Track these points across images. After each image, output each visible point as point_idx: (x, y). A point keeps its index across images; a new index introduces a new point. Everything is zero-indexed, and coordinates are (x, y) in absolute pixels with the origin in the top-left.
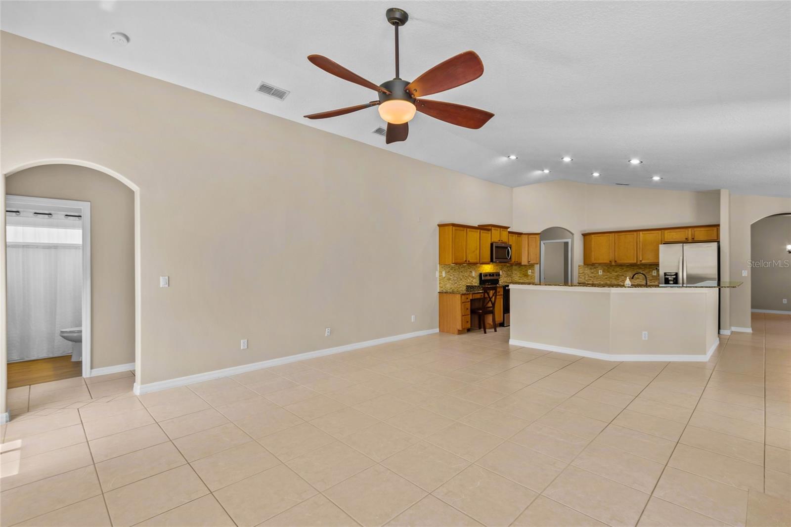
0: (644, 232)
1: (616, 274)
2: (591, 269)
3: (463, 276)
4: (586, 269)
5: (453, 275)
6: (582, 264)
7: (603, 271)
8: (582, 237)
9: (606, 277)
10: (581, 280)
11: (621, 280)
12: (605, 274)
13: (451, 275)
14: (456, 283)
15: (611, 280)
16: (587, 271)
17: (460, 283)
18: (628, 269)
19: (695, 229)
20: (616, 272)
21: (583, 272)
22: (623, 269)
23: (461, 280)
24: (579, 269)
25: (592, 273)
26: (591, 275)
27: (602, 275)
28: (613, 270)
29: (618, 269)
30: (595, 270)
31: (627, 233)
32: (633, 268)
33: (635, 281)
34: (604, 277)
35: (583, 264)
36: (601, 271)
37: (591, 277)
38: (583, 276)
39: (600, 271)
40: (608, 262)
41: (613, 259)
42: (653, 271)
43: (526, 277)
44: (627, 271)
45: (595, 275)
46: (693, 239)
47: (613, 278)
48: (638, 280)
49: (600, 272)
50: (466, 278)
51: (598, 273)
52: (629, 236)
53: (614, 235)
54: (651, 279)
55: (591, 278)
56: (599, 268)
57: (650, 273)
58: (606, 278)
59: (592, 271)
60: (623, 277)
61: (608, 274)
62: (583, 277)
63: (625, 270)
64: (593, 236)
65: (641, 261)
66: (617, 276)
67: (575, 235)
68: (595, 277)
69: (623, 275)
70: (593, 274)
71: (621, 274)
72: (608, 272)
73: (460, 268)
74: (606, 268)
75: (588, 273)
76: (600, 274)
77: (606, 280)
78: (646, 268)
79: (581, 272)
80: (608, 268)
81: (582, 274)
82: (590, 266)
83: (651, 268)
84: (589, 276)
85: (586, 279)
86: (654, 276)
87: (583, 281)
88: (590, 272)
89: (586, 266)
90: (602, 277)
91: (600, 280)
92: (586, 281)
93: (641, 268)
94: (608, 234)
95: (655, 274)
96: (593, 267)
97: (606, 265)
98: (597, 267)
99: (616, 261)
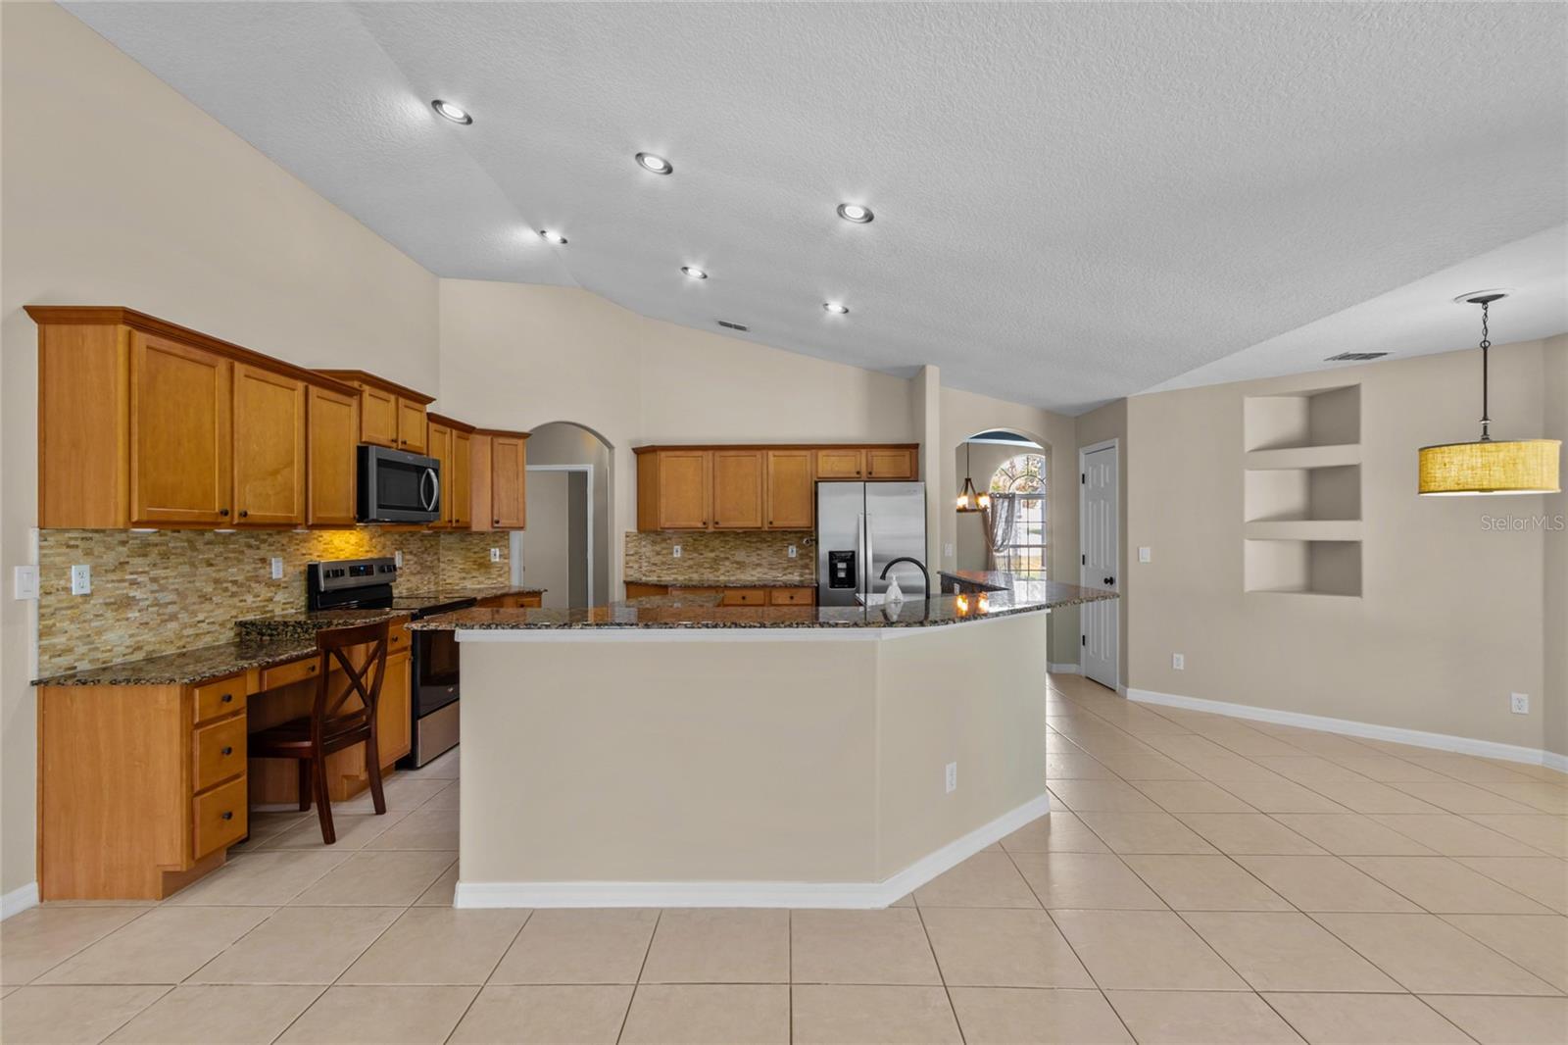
0: (777, 453)
1: (712, 555)
2: (654, 543)
3: (217, 581)
4: (644, 543)
5: (154, 580)
6: (633, 529)
7: (684, 549)
8: (633, 457)
9: (691, 562)
10: (631, 572)
11: (723, 570)
12: (686, 555)
13: (133, 583)
14: (173, 617)
15: (701, 571)
16: (647, 550)
17: (201, 617)
18: (738, 542)
19: (875, 452)
20: (712, 551)
21: (636, 553)
22: (727, 542)
23: (205, 598)
24: (627, 543)
25: (658, 554)
26: (653, 560)
27: (679, 559)
28: (706, 546)
30: (664, 545)
31: (743, 453)
32: (748, 539)
33: (754, 573)
34: (686, 564)
35: (636, 531)
36: (678, 548)
37: (655, 564)
38: (636, 562)
39: (676, 547)
40: (700, 525)
41: (711, 518)
42: (790, 547)
43: (482, 570)
44: (736, 548)
45: (664, 559)
46: (870, 473)
47: (706, 565)
48: (759, 570)
49: (678, 552)
50: (234, 589)
51: (672, 553)
52: (747, 460)
53: (714, 455)
54: (785, 566)
55: (654, 568)
56: (673, 541)
57: (784, 552)
58: (690, 567)
59: (658, 548)
60: (727, 563)
61: (695, 555)
62: (636, 566)
63: (732, 544)
64: (663, 454)
65: (771, 523)
66: (715, 560)
67: (616, 450)
68: (663, 563)
69: (727, 558)
70: (660, 557)
71: (722, 555)
72: (695, 550)
73: (200, 545)
74: (690, 540)
75: (648, 554)
76: (675, 556)
77: (690, 570)
78: (775, 539)
79: (631, 552)
80: (695, 540)
81: (632, 558)
82: (653, 535)
83: (785, 540)
84: (649, 562)
85: (644, 569)
86: (790, 560)
87: (635, 576)
88: (653, 551)
89: (643, 535)
90: (681, 563)
91: (675, 571)
92: (644, 575)
93: (764, 541)
94: (700, 453)
95: (794, 555)
96: (659, 538)
97: (694, 532)
98: (670, 539)
99: (717, 523)
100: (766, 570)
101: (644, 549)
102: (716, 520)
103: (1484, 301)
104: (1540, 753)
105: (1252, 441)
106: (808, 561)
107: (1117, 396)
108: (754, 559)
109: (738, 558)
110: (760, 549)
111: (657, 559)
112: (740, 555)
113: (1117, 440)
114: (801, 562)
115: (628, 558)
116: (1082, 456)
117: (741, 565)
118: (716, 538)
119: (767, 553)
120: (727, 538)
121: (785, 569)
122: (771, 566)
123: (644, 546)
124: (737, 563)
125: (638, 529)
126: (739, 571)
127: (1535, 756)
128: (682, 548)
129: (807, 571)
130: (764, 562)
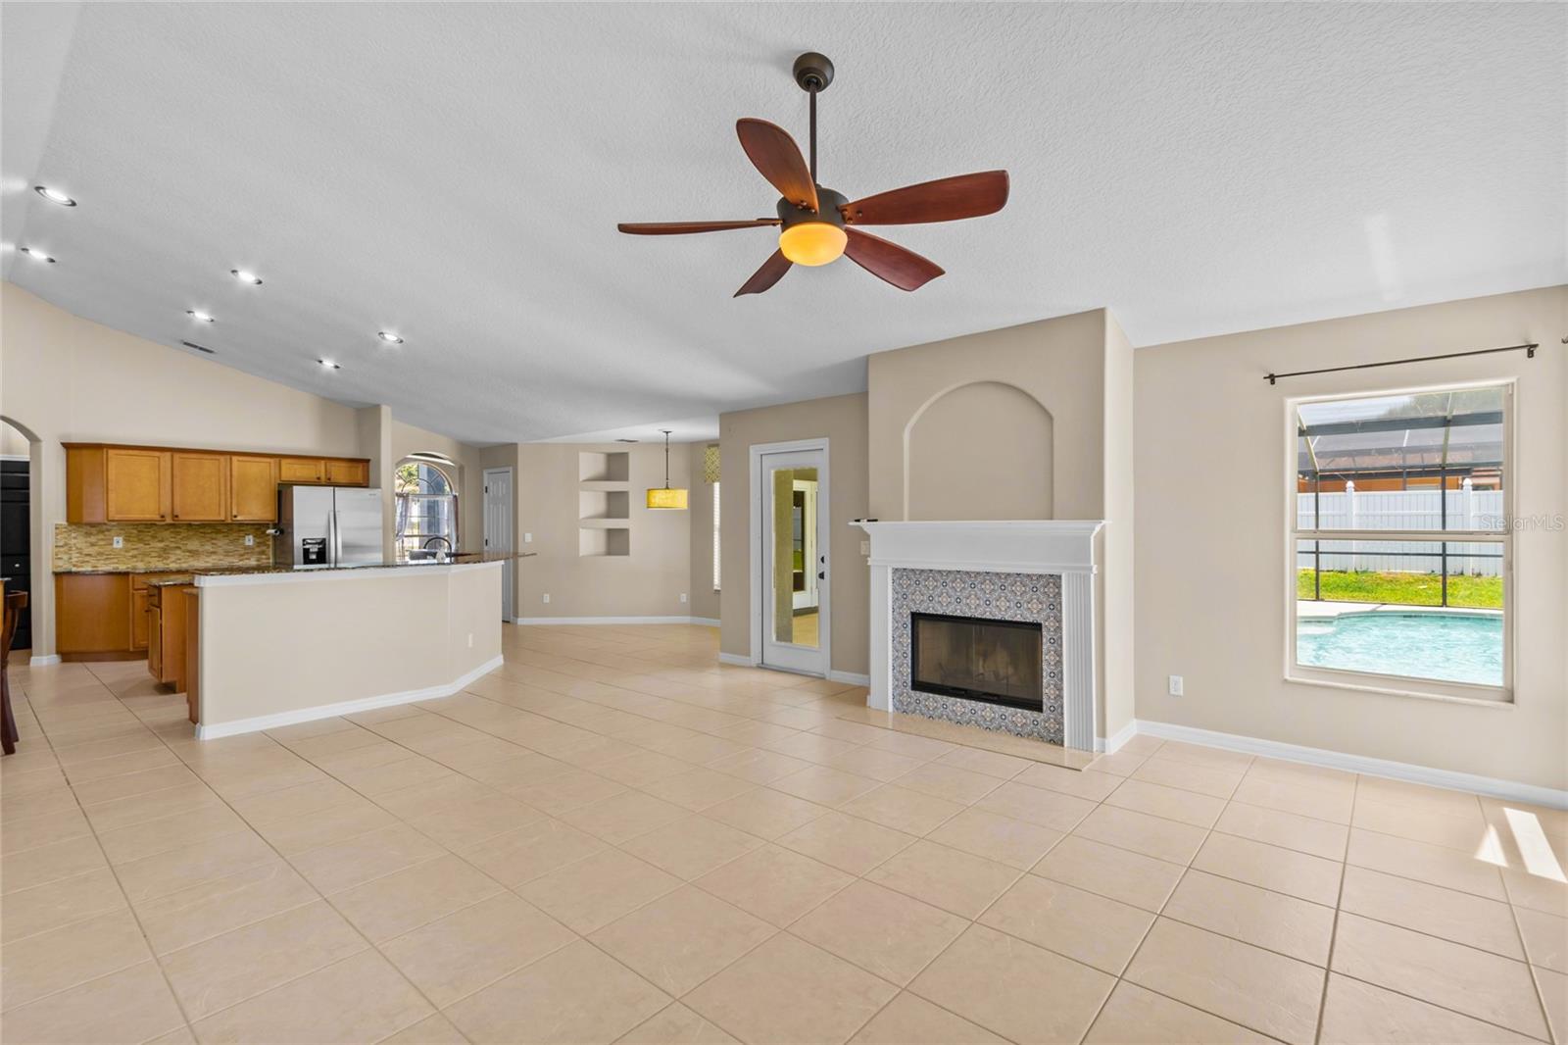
0: (241, 458)
1: (161, 545)
2: (88, 534)
4: (73, 535)
6: (63, 522)
7: (127, 540)
8: (62, 452)
9: (135, 552)
10: (60, 563)
11: (173, 558)
12: (129, 545)
15: (147, 559)
16: (78, 540)
18: (191, 533)
19: (334, 463)
20: (161, 541)
21: (66, 544)
22: (178, 533)
24: (57, 534)
25: (93, 545)
26: (86, 551)
27: (121, 549)
28: (154, 537)
29: (166, 534)
30: (101, 536)
31: (205, 457)
32: (201, 530)
33: (207, 560)
34: (130, 554)
35: (65, 523)
36: (121, 539)
37: (89, 555)
38: (66, 553)
39: (116, 538)
40: (158, 517)
41: (169, 511)
42: (247, 537)
44: (188, 538)
45: (101, 550)
46: (329, 479)
47: (153, 554)
48: (214, 557)
49: (119, 543)
51: (112, 544)
52: (208, 464)
53: (172, 456)
54: (242, 552)
55: (87, 559)
56: (112, 533)
57: (241, 541)
58: (134, 556)
59: (93, 539)
60: (178, 552)
61: (142, 545)
62: (65, 557)
63: (183, 535)
64: (111, 452)
65: (235, 517)
66: (165, 550)
67: (44, 445)
68: (100, 554)
69: (179, 548)
70: (96, 548)
71: (173, 545)
72: (141, 540)
74: (135, 531)
75: (78, 546)
76: (115, 546)
77: (135, 559)
78: (231, 530)
79: (61, 544)
80: (139, 531)
81: (62, 549)
82: (89, 528)
83: (240, 531)
84: (81, 553)
85: (74, 560)
86: (249, 547)
87: (64, 566)
88: (86, 542)
89: (74, 527)
90: (123, 553)
91: (115, 561)
92: (74, 566)
93: (219, 532)
94: (157, 454)
95: (251, 543)
96: (94, 530)
97: (138, 525)
98: (108, 530)
99: (177, 516)
100: (222, 557)
101: (73, 541)
102: (175, 514)
103: (667, 433)
104: (689, 618)
105: (583, 476)
106: (264, 548)
107: (510, 441)
108: (209, 547)
109: (190, 547)
110: (215, 539)
111: (92, 550)
112: (194, 545)
113: (511, 468)
114: (257, 550)
115: (57, 550)
116: (485, 475)
117: (194, 553)
118: (166, 530)
119: (222, 543)
120: (178, 530)
121: (242, 555)
122: (227, 553)
123: (75, 538)
124: (190, 551)
125: (67, 521)
126: (191, 559)
127: (687, 619)
128: (125, 540)
129: (264, 557)
130: (220, 550)
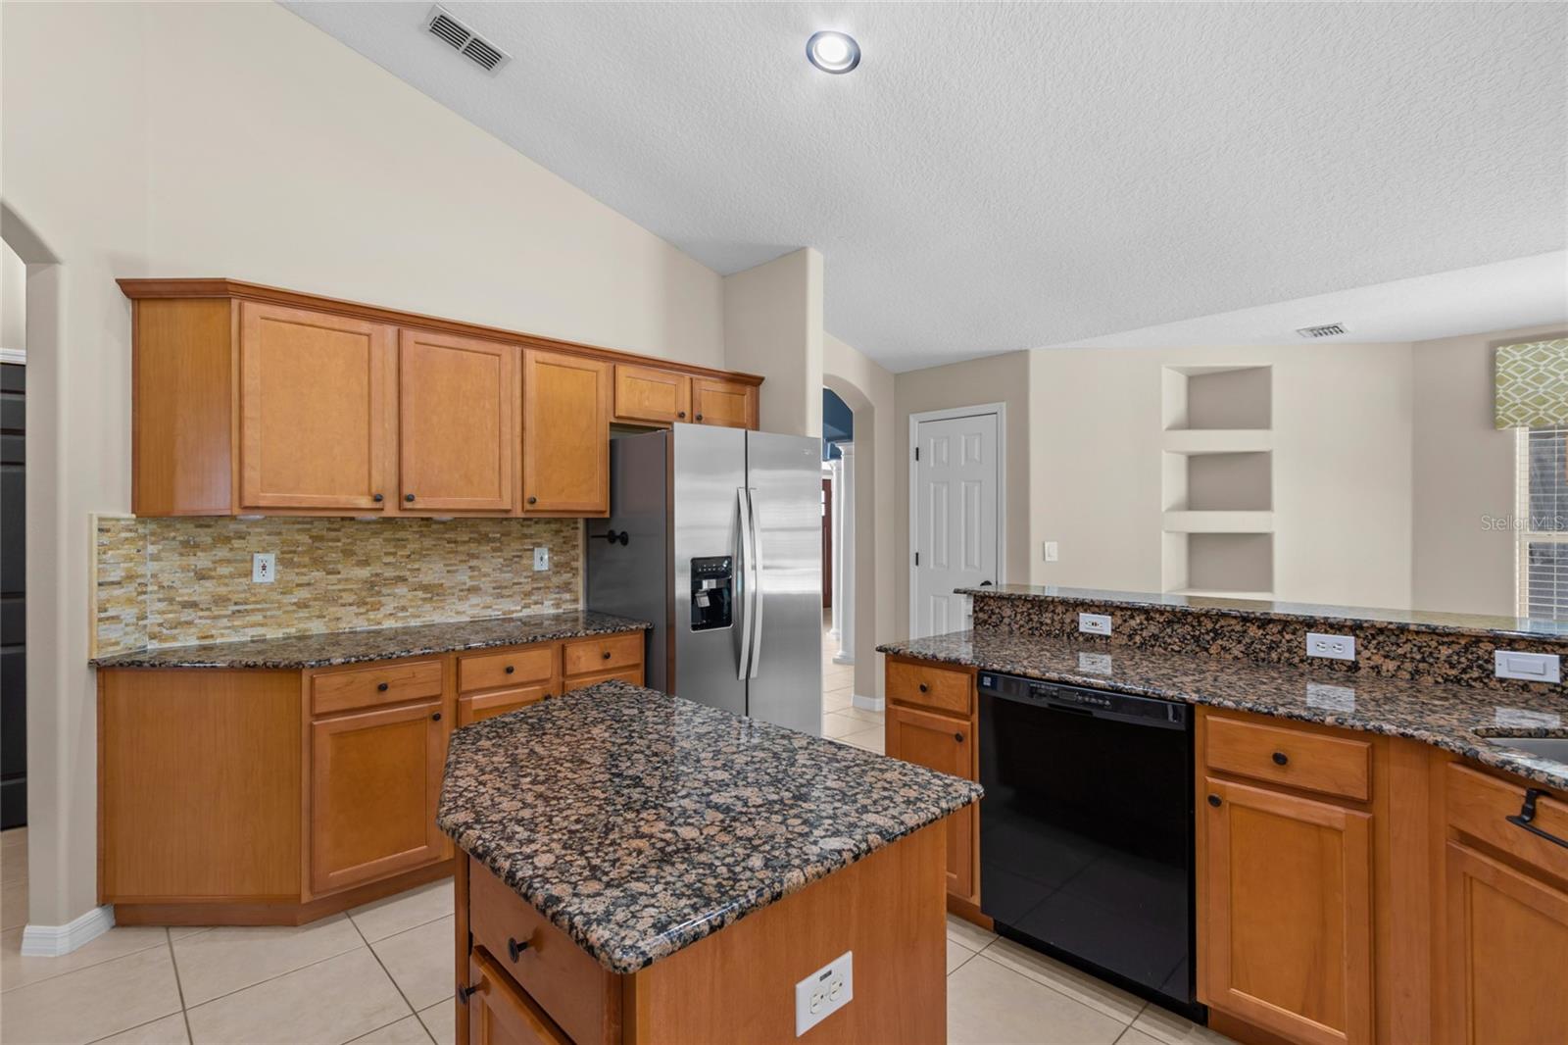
0: (542, 357)
1: (364, 573)
2: (190, 547)
4: (151, 549)
6: (121, 510)
7: (284, 562)
8: (121, 309)
9: (303, 594)
10: (112, 633)
11: (390, 605)
12: (292, 576)
15: (333, 610)
16: (163, 564)
18: (428, 542)
19: (703, 383)
20: (365, 563)
21: (130, 577)
22: (400, 543)
24: (103, 548)
25: (201, 576)
26: (185, 594)
27: (271, 587)
28: (348, 553)
29: (376, 544)
30: (222, 553)
31: (473, 344)
33: (461, 607)
34: (291, 599)
35: (128, 515)
36: (270, 558)
37: (194, 605)
38: (130, 601)
39: (259, 557)
40: (364, 501)
41: (392, 486)
42: (537, 552)
44: (422, 554)
45: (223, 590)
46: (699, 419)
47: (348, 598)
48: (474, 600)
49: (266, 570)
51: (249, 574)
52: (478, 363)
53: (399, 336)
54: (528, 588)
55: (187, 615)
56: (253, 540)
57: (525, 561)
58: (302, 605)
59: (202, 560)
60: (401, 590)
61: (318, 575)
62: (129, 613)
63: (411, 547)
64: (252, 309)
65: (533, 501)
66: (371, 585)
67: (65, 274)
68: (220, 600)
69: (403, 579)
70: (208, 584)
71: (389, 573)
72: (317, 562)
74: (305, 539)
76: (258, 577)
77: (303, 613)
78: (507, 534)
79: (114, 576)
80: (315, 538)
81: (117, 592)
82: (190, 527)
83: (525, 536)
84: (171, 601)
85: (153, 620)
86: (536, 576)
87: (122, 641)
88: (185, 569)
89: (152, 526)
90: (275, 596)
91: (258, 618)
92: (153, 637)
93: (484, 539)
94: (365, 326)
95: (545, 567)
96: (204, 536)
97: (312, 521)
98: (241, 537)
99: (410, 499)
100: (489, 600)
101: (152, 567)
102: (407, 491)
106: (567, 576)
107: (1016, 348)
108: (464, 577)
109: (426, 578)
110: (472, 556)
111: (201, 592)
112: (432, 571)
113: (1003, 405)
114: (556, 580)
115: (104, 594)
116: (913, 420)
117: (434, 592)
118: (375, 534)
119: (490, 565)
120: (400, 535)
121: (528, 594)
122: (500, 591)
123: (155, 558)
124: (425, 588)
125: (136, 508)
126: (428, 607)
128: (280, 561)
129: (567, 596)
130: (485, 584)
